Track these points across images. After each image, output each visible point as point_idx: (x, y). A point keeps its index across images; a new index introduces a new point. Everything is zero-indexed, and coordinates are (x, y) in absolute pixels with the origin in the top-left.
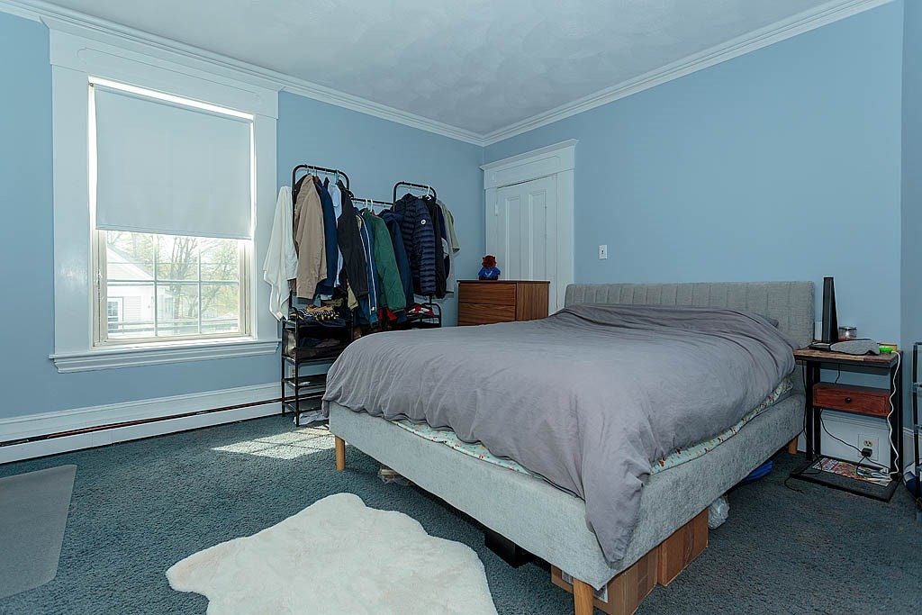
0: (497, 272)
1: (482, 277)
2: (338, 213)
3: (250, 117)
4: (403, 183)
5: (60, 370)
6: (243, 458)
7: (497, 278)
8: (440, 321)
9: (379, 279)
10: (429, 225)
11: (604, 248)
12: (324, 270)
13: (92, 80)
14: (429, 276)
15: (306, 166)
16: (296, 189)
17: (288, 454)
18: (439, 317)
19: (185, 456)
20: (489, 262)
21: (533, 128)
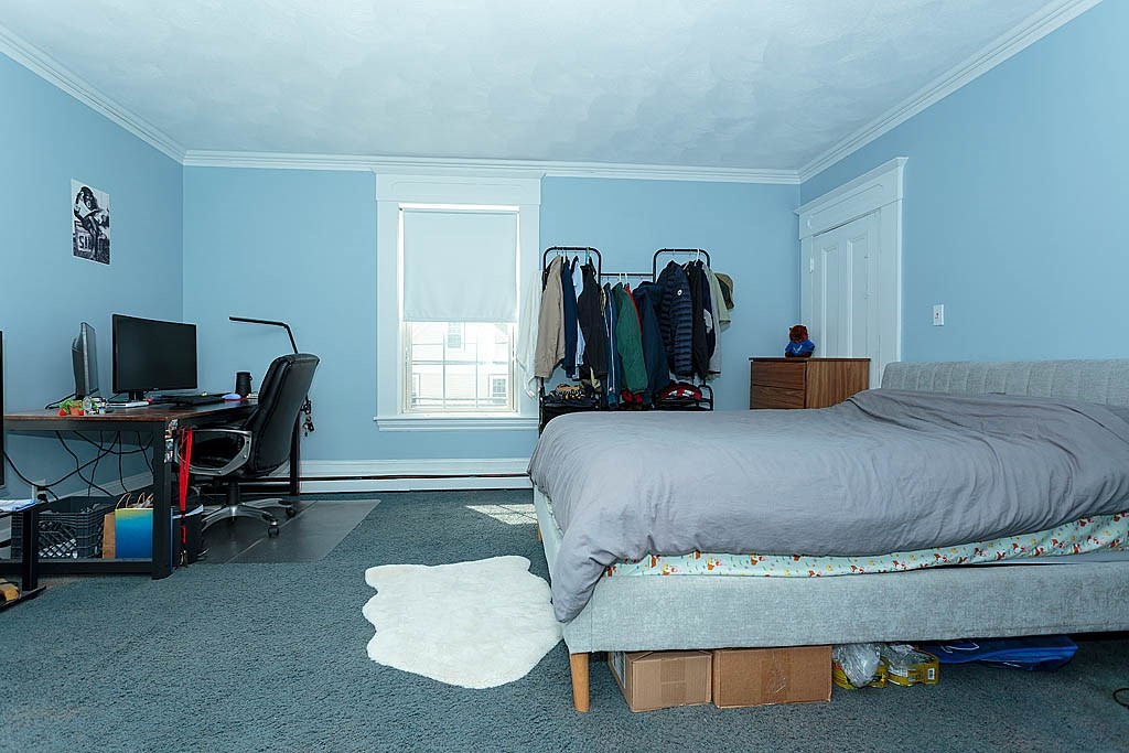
0: (810, 349)
1: (790, 353)
2: (579, 292)
3: (516, 208)
4: (665, 250)
5: (381, 429)
6: (479, 516)
7: (810, 354)
8: (712, 406)
9: (619, 358)
10: (686, 296)
11: (940, 309)
12: (562, 350)
13: (401, 205)
14: (684, 354)
15: (555, 248)
16: (546, 272)
17: (514, 520)
18: (711, 402)
19: (444, 508)
20: (799, 333)
21: (853, 150)
